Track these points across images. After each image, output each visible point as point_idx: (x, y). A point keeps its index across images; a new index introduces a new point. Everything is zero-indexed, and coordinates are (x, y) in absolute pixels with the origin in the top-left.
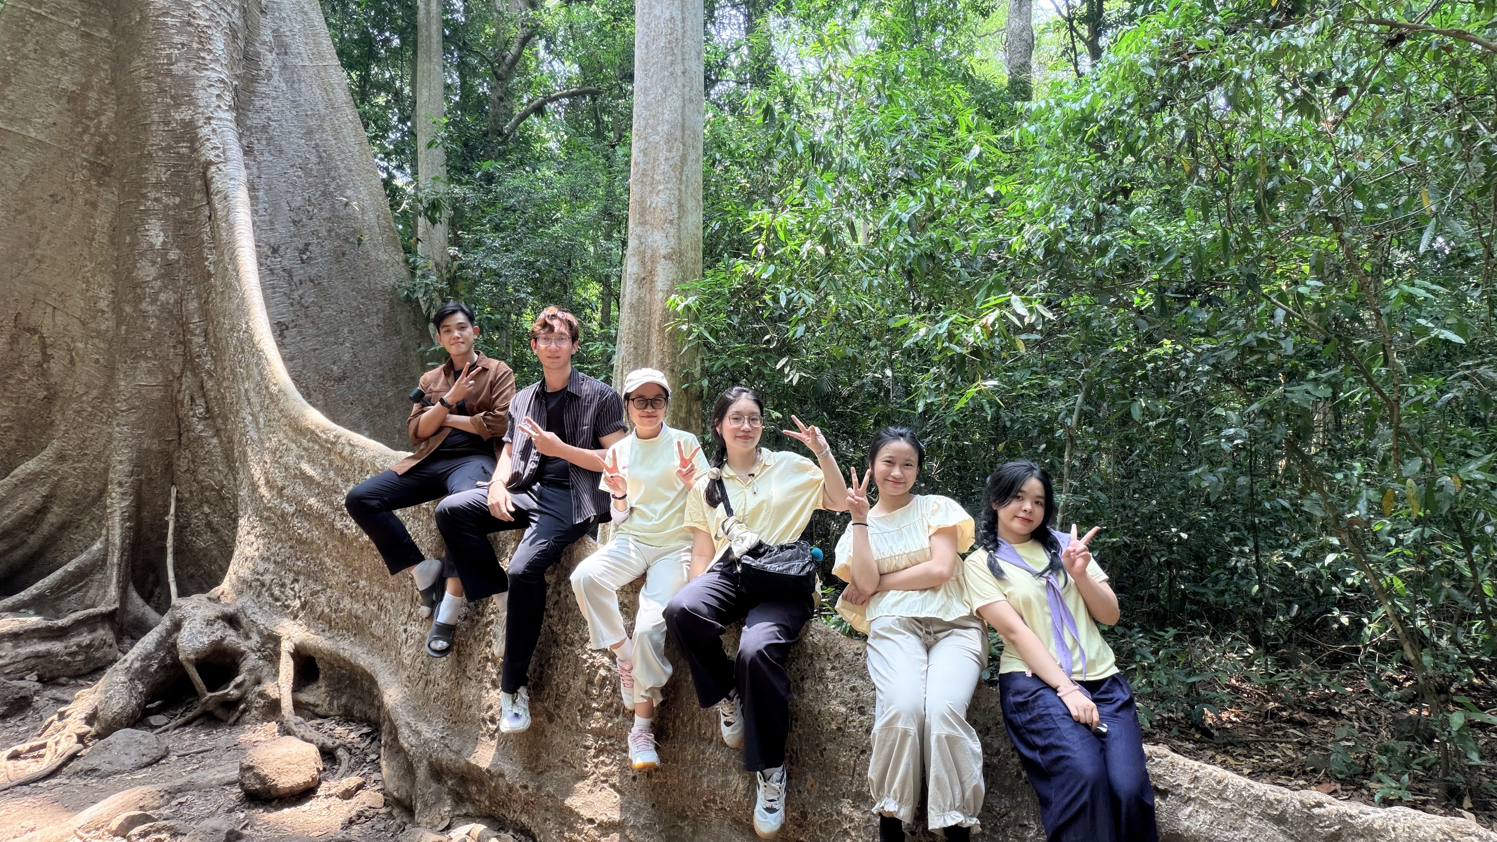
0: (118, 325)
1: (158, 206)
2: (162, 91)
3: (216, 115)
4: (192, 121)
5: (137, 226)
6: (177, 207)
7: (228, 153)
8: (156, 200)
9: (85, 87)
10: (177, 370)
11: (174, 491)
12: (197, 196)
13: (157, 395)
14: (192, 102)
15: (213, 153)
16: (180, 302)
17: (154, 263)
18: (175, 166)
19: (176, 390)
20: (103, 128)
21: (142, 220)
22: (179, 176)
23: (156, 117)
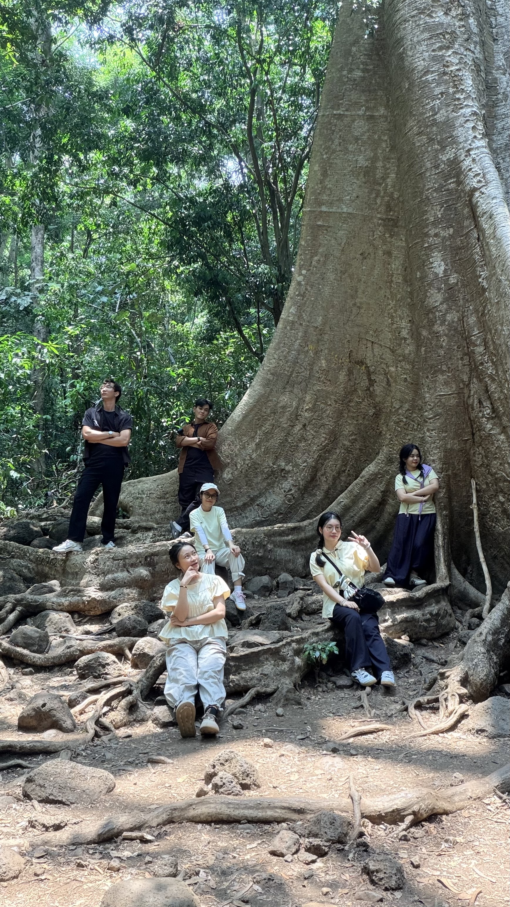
0: (418, 347)
1: (437, 240)
2: (431, 140)
3: (474, 145)
4: (456, 158)
5: (424, 261)
6: (451, 236)
7: (488, 176)
8: (436, 235)
9: (374, 160)
10: (465, 378)
11: (473, 482)
12: (466, 223)
13: (453, 402)
14: (454, 141)
15: (475, 180)
16: (461, 319)
17: (439, 289)
18: (446, 202)
19: (466, 395)
20: (390, 189)
21: (427, 255)
22: (450, 210)
23: (428, 165)
